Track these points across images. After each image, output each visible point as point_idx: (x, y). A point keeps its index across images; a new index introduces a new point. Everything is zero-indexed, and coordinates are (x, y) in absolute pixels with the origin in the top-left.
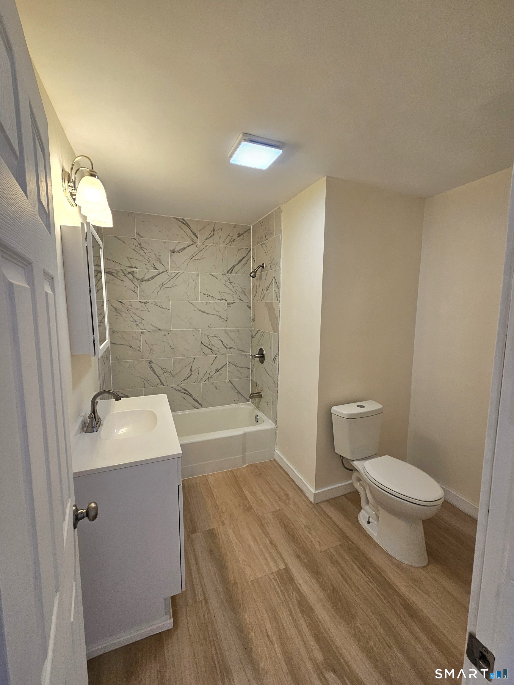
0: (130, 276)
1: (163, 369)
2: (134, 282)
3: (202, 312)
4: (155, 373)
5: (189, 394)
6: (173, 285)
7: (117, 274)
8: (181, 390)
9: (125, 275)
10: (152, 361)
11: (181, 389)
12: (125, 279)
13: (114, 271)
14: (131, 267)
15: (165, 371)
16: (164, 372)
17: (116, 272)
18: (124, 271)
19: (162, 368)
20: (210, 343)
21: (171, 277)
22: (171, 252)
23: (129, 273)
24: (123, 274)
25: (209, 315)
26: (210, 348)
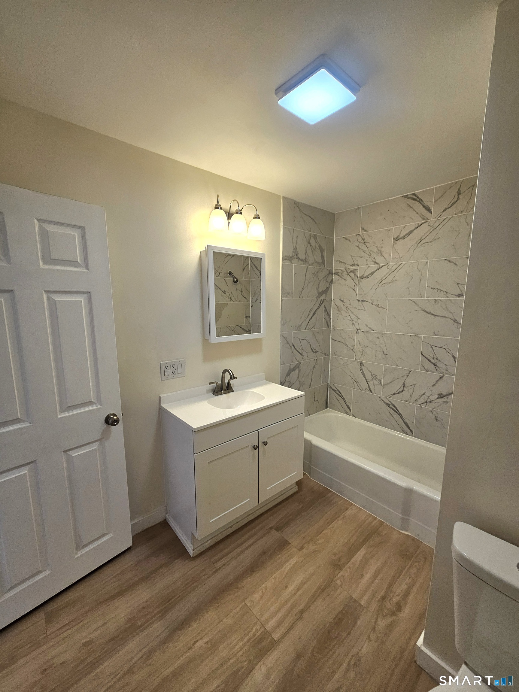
0: (352, 275)
1: (373, 375)
2: (354, 280)
3: (427, 312)
4: (364, 376)
5: (398, 412)
6: (393, 280)
7: (342, 274)
8: (389, 405)
9: (348, 274)
10: (363, 363)
11: (390, 403)
12: (348, 278)
13: (340, 271)
14: (354, 265)
15: (375, 377)
16: (373, 378)
17: (341, 272)
18: (348, 270)
19: (372, 373)
20: (434, 355)
21: (391, 270)
22: (394, 240)
23: (351, 271)
24: (346, 273)
25: (437, 317)
26: (434, 362)
